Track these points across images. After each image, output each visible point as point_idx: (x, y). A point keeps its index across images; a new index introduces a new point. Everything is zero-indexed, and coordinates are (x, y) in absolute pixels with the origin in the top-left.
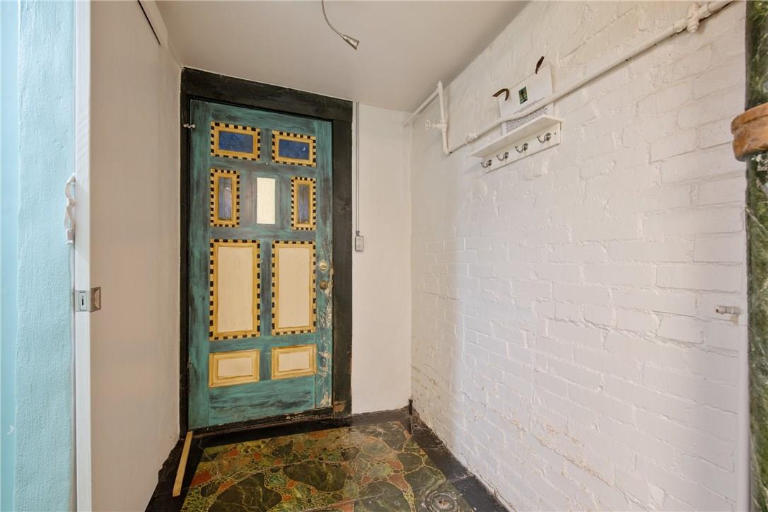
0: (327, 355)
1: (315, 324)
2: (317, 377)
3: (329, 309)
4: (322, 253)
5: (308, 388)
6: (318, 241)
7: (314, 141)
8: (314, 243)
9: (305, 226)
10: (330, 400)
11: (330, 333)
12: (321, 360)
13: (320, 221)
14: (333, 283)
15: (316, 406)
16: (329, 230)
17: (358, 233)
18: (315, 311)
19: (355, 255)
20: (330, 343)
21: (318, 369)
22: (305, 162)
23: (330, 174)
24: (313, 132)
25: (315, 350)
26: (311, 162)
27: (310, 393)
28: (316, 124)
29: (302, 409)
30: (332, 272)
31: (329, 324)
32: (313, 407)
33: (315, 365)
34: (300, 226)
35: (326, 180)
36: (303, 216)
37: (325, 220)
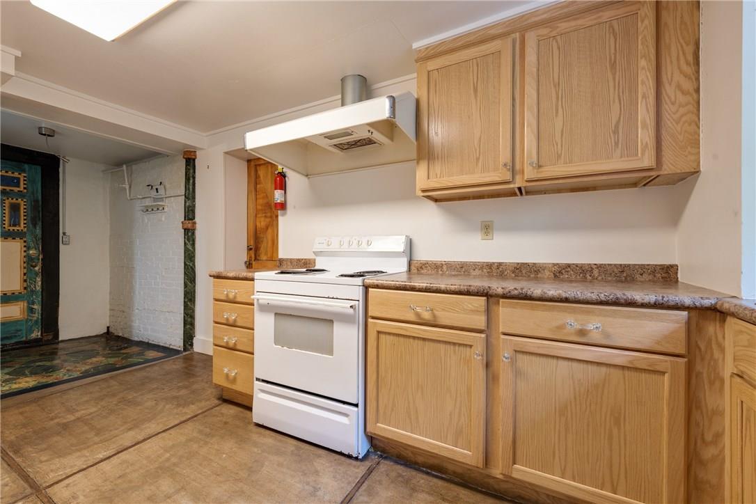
0: (37, 307)
1: (25, 288)
2: (27, 321)
3: (39, 279)
4: (32, 245)
5: (19, 328)
6: (28, 238)
7: (25, 177)
8: (25, 239)
9: (16, 228)
10: (39, 334)
11: (40, 293)
12: (31, 310)
13: (31, 226)
14: (43, 264)
15: (26, 337)
16: (38, 231)
17: (64, 234)
18: (25, 281)
19: (62, 247)
20: (40, 299)
21: (28, 315)
22: (16, 189)
23: (40, 198)
24: (24, 171)
25: (26, 304)
26: (22, 189)
27: (20, 330)
28: (26, 166)
29: (13, 341)
30: (41, 257)
31: (39, 288)
32: (24, 339)
33: (26, 314)
34: (11, 228)
35: (36, 201)
36: (14, 221)
37: (35, 225)
